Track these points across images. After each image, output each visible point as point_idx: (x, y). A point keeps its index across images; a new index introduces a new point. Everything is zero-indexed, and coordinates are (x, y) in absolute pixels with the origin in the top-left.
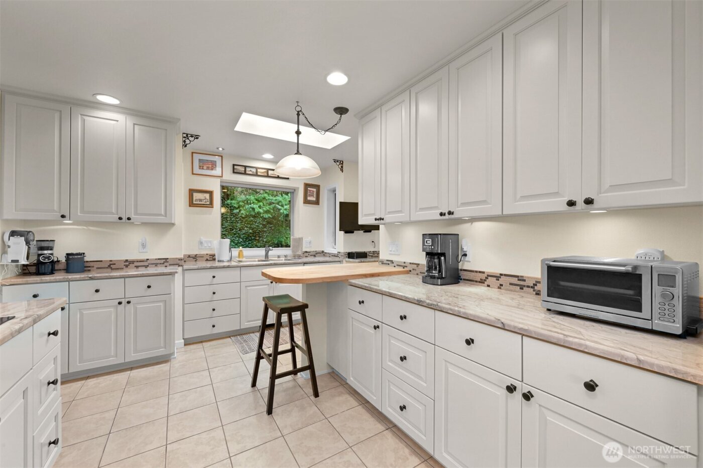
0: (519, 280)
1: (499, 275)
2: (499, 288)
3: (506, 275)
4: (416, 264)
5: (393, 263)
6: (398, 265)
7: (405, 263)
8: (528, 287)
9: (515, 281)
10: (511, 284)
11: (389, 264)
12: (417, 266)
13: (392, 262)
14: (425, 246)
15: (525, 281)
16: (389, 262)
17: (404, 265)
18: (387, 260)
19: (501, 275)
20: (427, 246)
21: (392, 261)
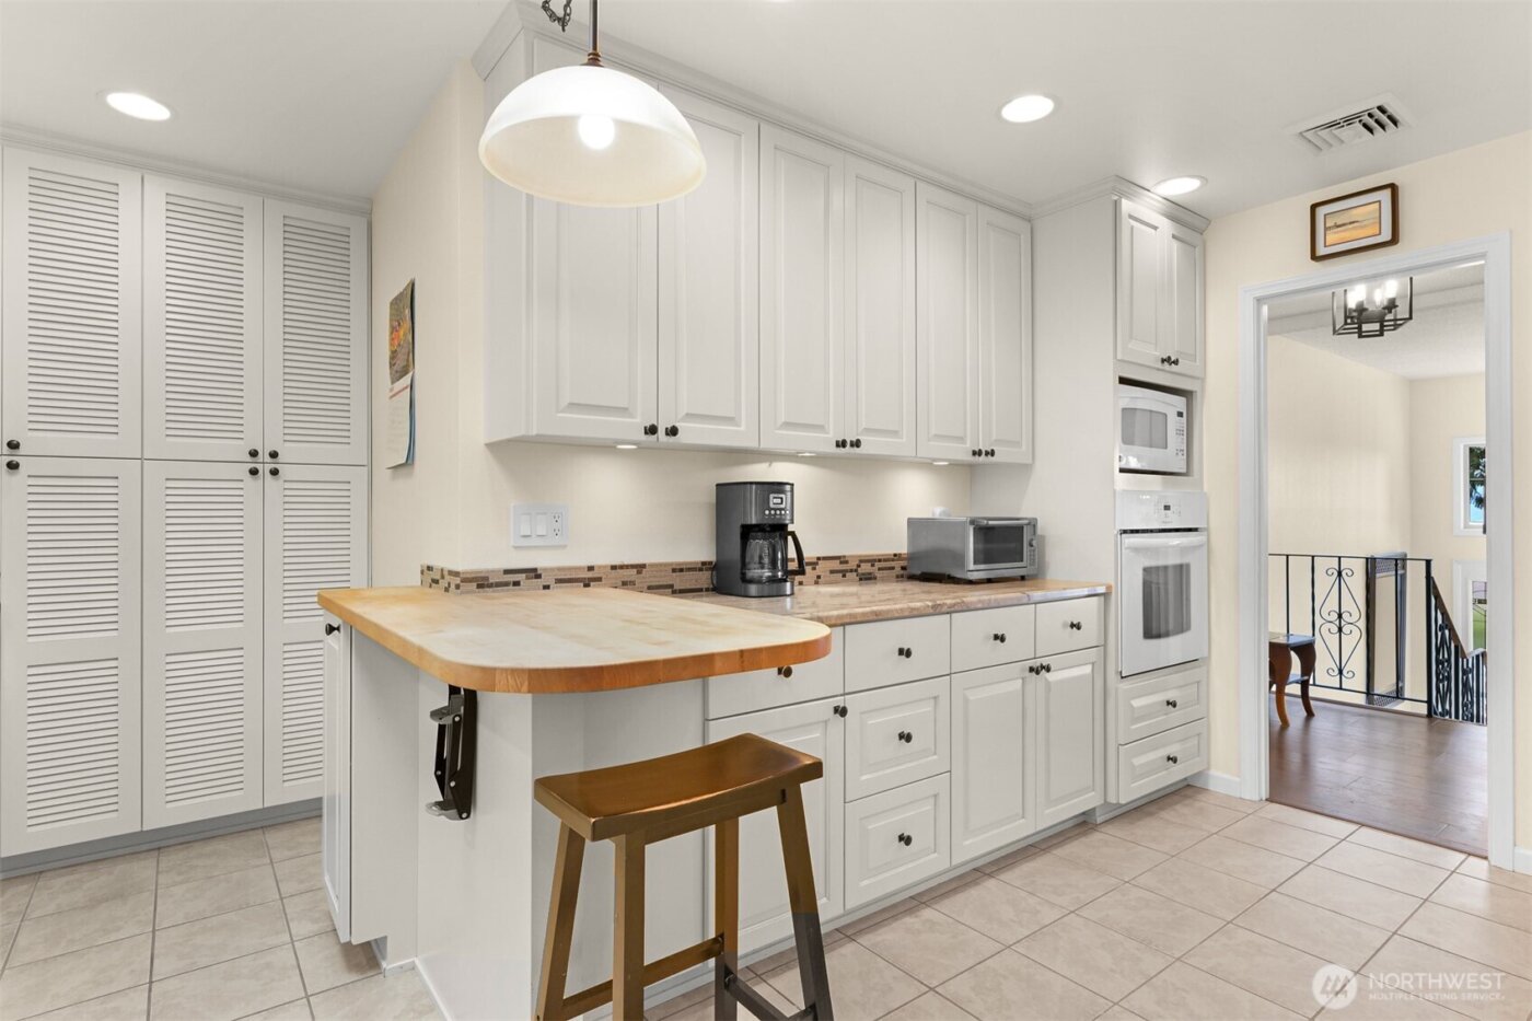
0: (841, 563)
1: (815, 560)
2: (816, 583)
3: (825, 558)
4: (633, 566)
5: (538, 576)
6: (559, 581)
7: (591, 568)
8: (851, 571)
9: (836, 565)
10: (832, 572)
11: (517, 584)
12: (639, 572)
13: (534, 573)
14: (770, 509)
15: (847, 562)
16: (521, 577)
17: (590, 575)
18: (507, 572)
19: (819, 559)
20: (775, 510)
21: (535, 570)
